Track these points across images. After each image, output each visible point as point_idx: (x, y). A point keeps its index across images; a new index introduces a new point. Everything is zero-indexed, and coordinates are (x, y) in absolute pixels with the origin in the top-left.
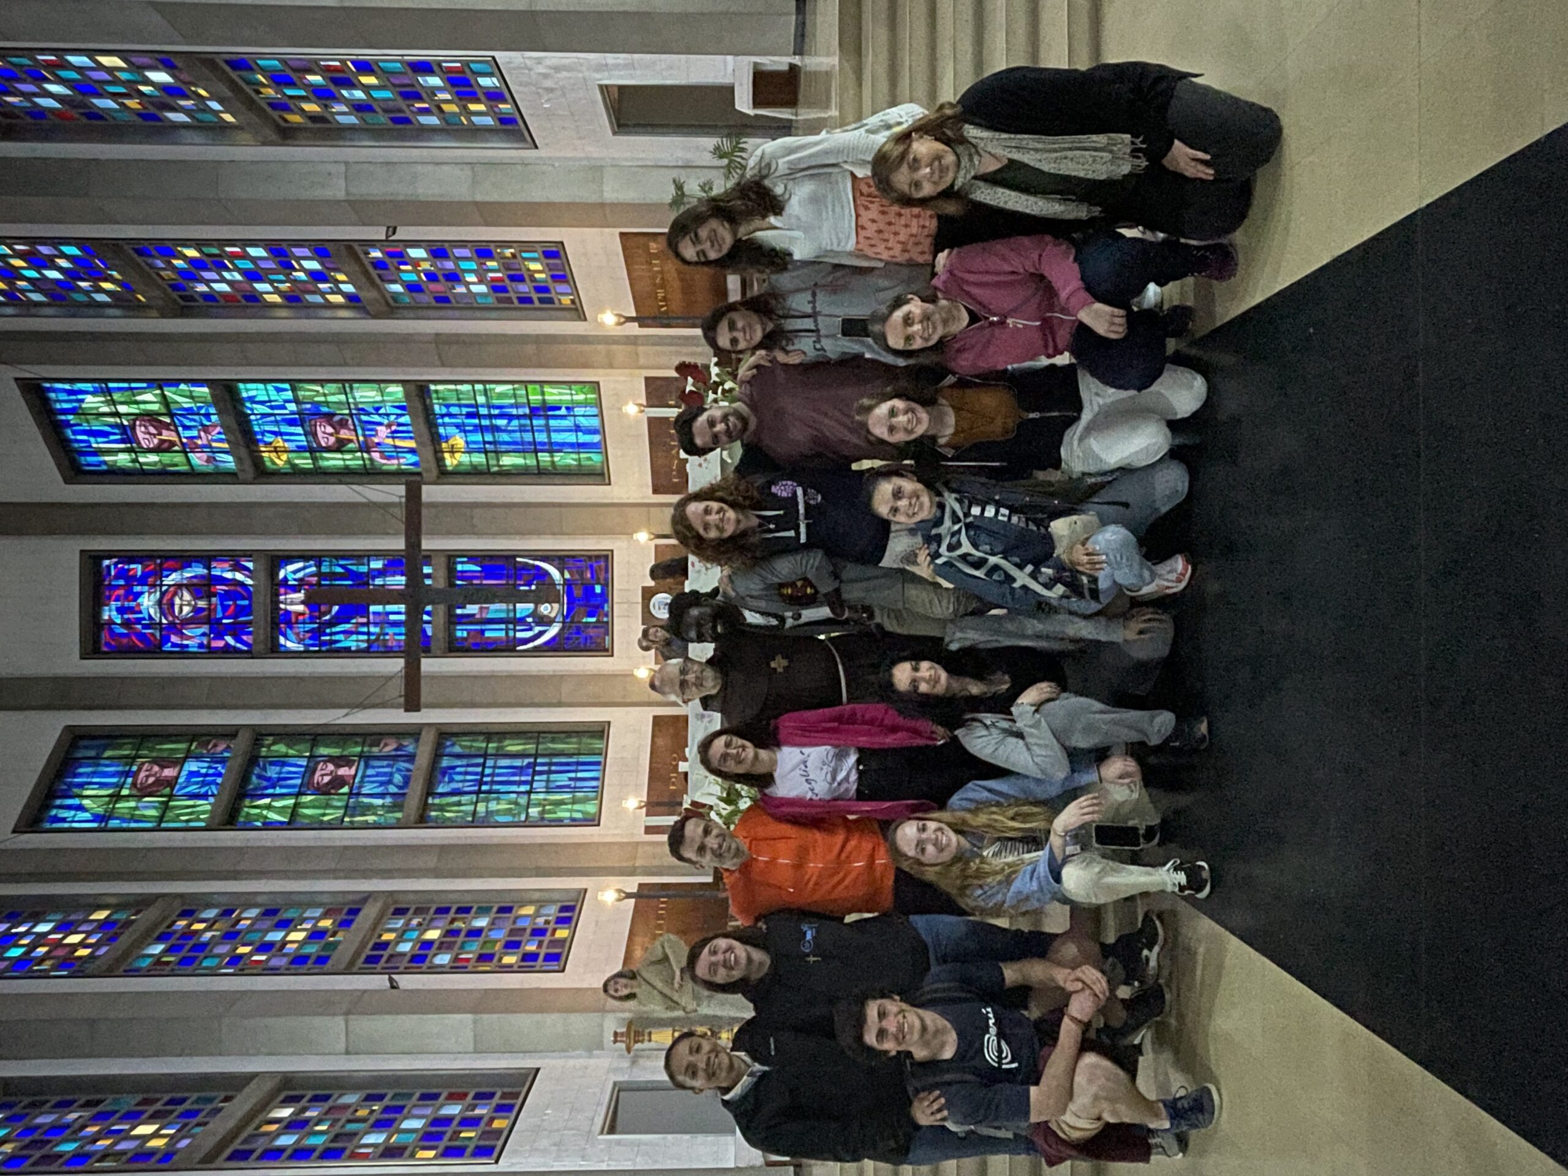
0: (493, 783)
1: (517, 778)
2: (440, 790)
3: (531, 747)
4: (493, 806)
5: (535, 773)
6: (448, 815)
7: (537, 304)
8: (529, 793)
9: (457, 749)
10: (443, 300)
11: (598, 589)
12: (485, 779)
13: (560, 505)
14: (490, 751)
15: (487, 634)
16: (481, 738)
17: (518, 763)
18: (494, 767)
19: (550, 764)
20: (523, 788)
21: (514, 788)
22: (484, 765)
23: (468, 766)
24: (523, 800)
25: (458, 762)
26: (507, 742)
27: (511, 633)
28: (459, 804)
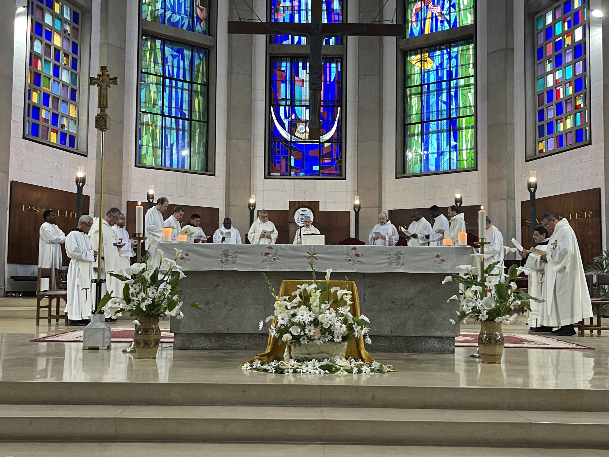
0: (171, 87)
1: (174, 105)
2: (166, 48)
3: (196, 116)
4: (153, 88)
5: (177, 118)
6: (148, 54)
7: (538, 124)
8: (162, 114)
9: (197, 62)
10: (541, 53)
11: (316, 168)
12: (174, 82)
13: (381, 141)
14: (195, 85)
15: (283, 85)
16: (205, 80)
17: (185, 106)
18: (182, 89)
19: (183, 130)
20: (166, 111)
21: (166, 103)
22: (184, 81)
23: (184, 69)
24: (157, 110)
25: (187, 63)
26: (201, 98)
27: (283, 103)
28: (155, 63)
